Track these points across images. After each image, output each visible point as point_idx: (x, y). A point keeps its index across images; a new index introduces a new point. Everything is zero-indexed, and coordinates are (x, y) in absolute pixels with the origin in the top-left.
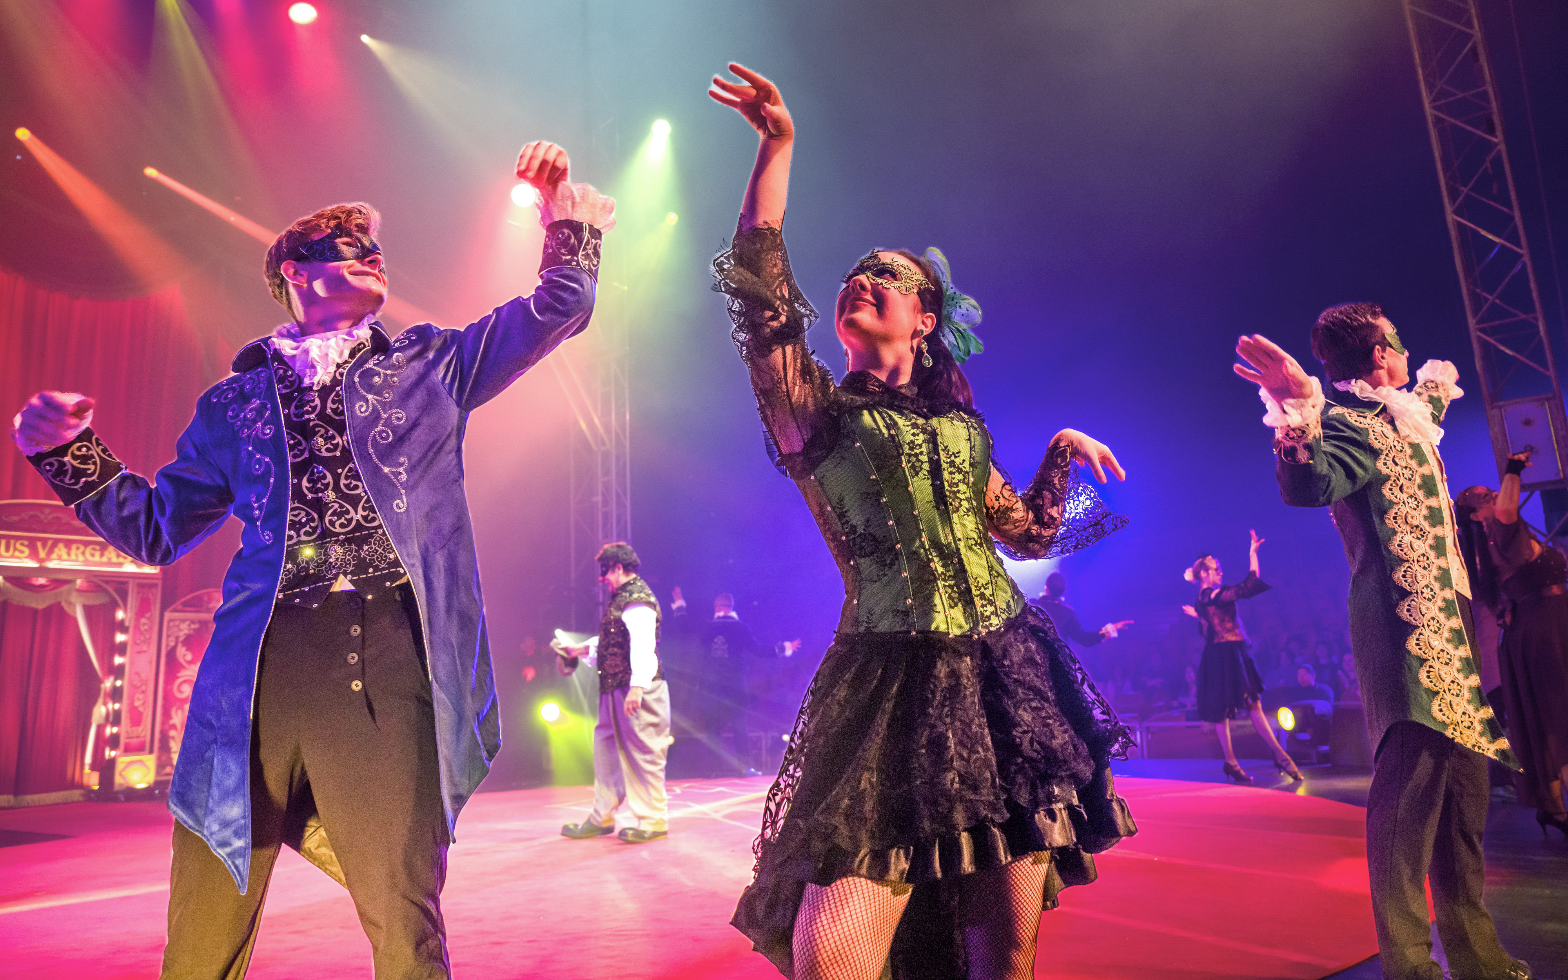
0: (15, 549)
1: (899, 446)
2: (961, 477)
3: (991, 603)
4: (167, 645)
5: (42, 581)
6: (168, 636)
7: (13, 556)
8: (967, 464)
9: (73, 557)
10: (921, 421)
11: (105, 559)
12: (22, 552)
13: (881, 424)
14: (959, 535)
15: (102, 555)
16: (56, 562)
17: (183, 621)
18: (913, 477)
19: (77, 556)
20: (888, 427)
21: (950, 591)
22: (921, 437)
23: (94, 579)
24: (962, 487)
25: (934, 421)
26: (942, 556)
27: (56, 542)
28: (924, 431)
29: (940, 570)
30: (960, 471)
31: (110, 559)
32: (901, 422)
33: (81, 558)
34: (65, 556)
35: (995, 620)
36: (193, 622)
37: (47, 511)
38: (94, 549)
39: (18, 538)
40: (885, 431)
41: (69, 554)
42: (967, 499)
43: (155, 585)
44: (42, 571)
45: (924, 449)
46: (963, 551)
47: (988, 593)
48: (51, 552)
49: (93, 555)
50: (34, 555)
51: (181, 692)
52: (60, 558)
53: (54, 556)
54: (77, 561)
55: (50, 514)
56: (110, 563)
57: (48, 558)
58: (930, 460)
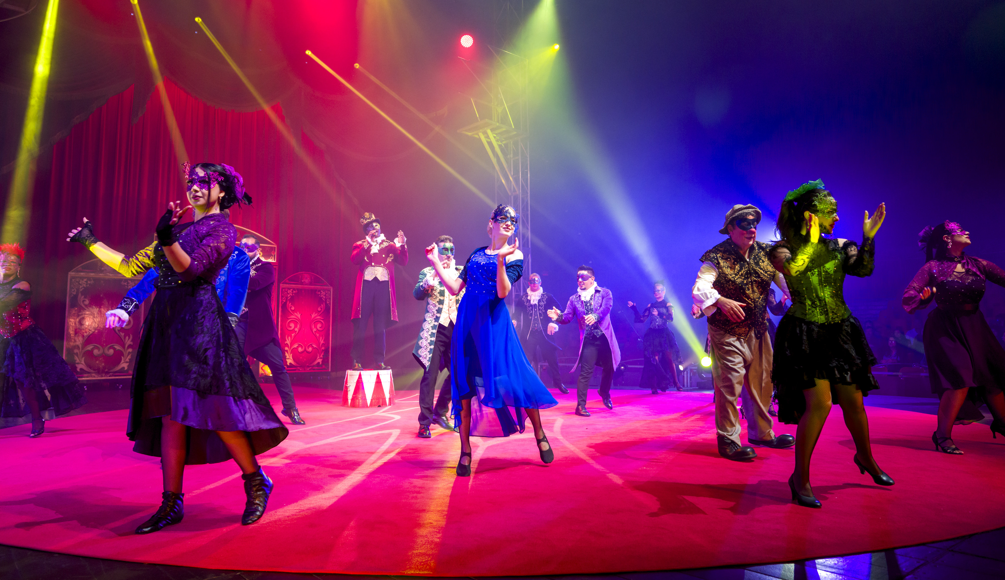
4: (282, 302)
6: (282, 297)
17: (289, 289)
18: (812, 276)
21: (821, 310)
36: (294, 289)
51: (291, 327)
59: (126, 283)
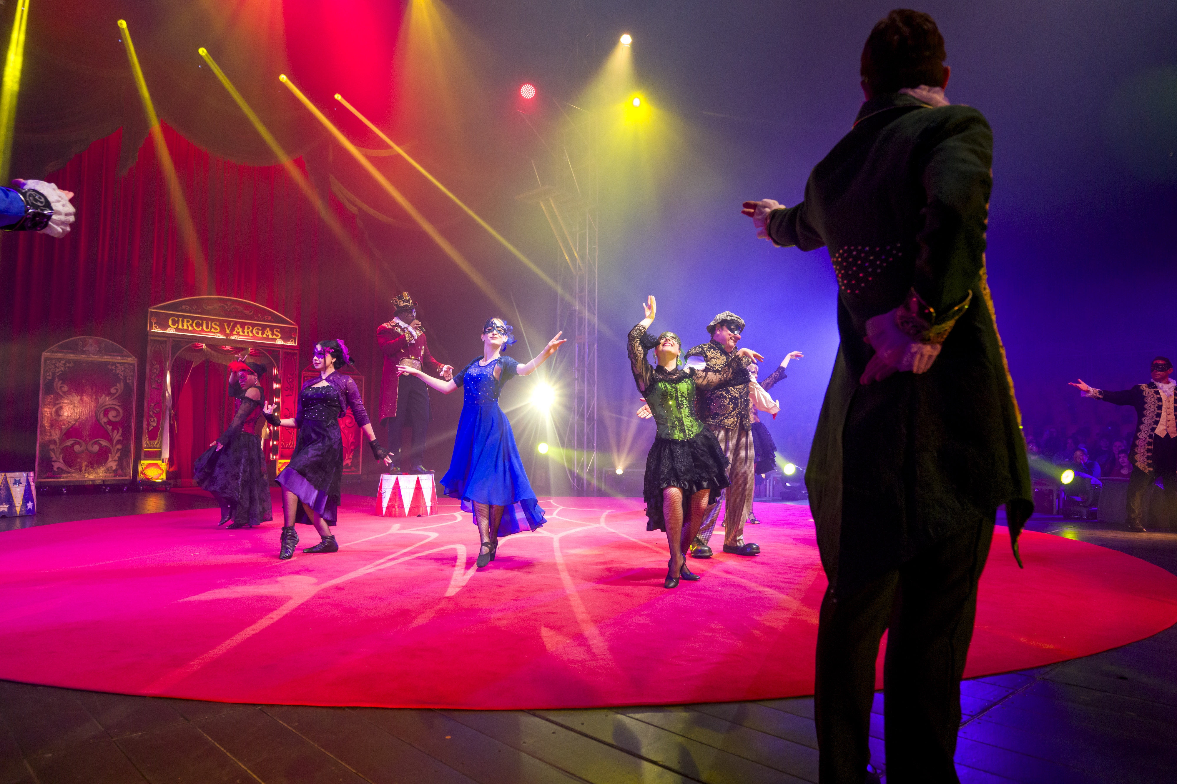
0: (212, 327)
1: (667, 393)
2: (684, 398)
3: (691, 431)
5: (228, 348)
7: (210, 332)
8: (686, 395)
9: (246, 334)
10: (673, 385)
11: (265, 336)
12: (216, 329)
13: (663, 387)
14: (683, 415)
15: (263, 333)
16: (236, 336)
19: (248, 333)
20: (665, 388)
21: (679, 428)
22: (673, 390)
23: (259, 348)
24: (685, 401)
25: (677, 385)
26: (678, 421)
27: (236, 323)
28: (674, 388)
29: (677, 424)
30: (684, 397)
31: (268, 336)
32: (668, 386)
33: (251, 335)
34: (241, 333)
35: (692, 435)
37: (229, 303)
38: (258, 329)
39: (213, 320)
40: (664, 389)
41: (243, 332)
42: (686, 405)
43: (295, 354)
44: (228, 341)
45: (674, 393)
46: (684, 419)
47: (690, 429)
48: (232, 330)
49: (258, 333)
50: (223, 331)
52: (238, 334)
53: (235, 333)
54: (248, 336)
55: (231, 305)
56: (268, 338)
57: (231, 334)
58: (676, 396)
59: (114, 366)
